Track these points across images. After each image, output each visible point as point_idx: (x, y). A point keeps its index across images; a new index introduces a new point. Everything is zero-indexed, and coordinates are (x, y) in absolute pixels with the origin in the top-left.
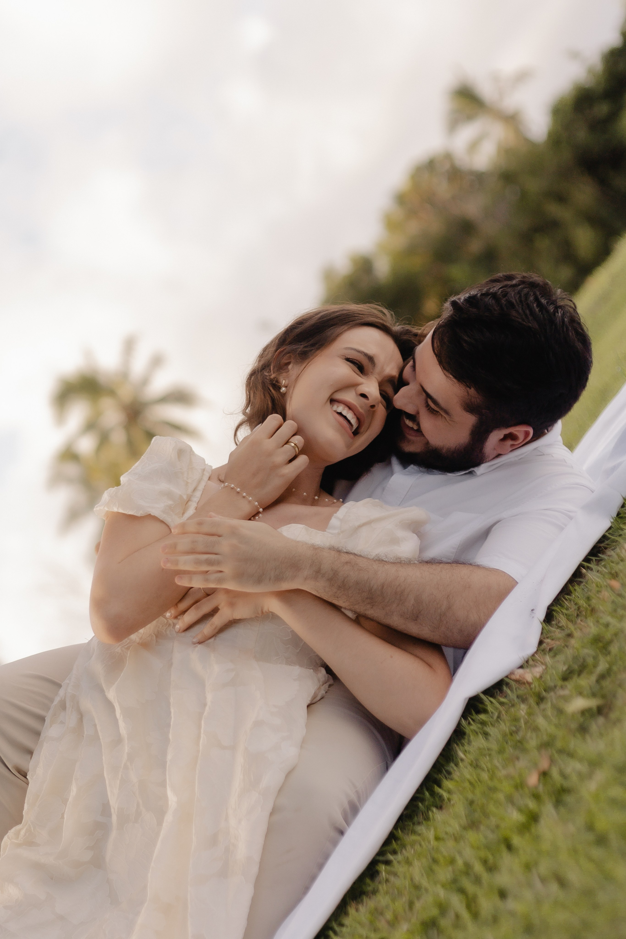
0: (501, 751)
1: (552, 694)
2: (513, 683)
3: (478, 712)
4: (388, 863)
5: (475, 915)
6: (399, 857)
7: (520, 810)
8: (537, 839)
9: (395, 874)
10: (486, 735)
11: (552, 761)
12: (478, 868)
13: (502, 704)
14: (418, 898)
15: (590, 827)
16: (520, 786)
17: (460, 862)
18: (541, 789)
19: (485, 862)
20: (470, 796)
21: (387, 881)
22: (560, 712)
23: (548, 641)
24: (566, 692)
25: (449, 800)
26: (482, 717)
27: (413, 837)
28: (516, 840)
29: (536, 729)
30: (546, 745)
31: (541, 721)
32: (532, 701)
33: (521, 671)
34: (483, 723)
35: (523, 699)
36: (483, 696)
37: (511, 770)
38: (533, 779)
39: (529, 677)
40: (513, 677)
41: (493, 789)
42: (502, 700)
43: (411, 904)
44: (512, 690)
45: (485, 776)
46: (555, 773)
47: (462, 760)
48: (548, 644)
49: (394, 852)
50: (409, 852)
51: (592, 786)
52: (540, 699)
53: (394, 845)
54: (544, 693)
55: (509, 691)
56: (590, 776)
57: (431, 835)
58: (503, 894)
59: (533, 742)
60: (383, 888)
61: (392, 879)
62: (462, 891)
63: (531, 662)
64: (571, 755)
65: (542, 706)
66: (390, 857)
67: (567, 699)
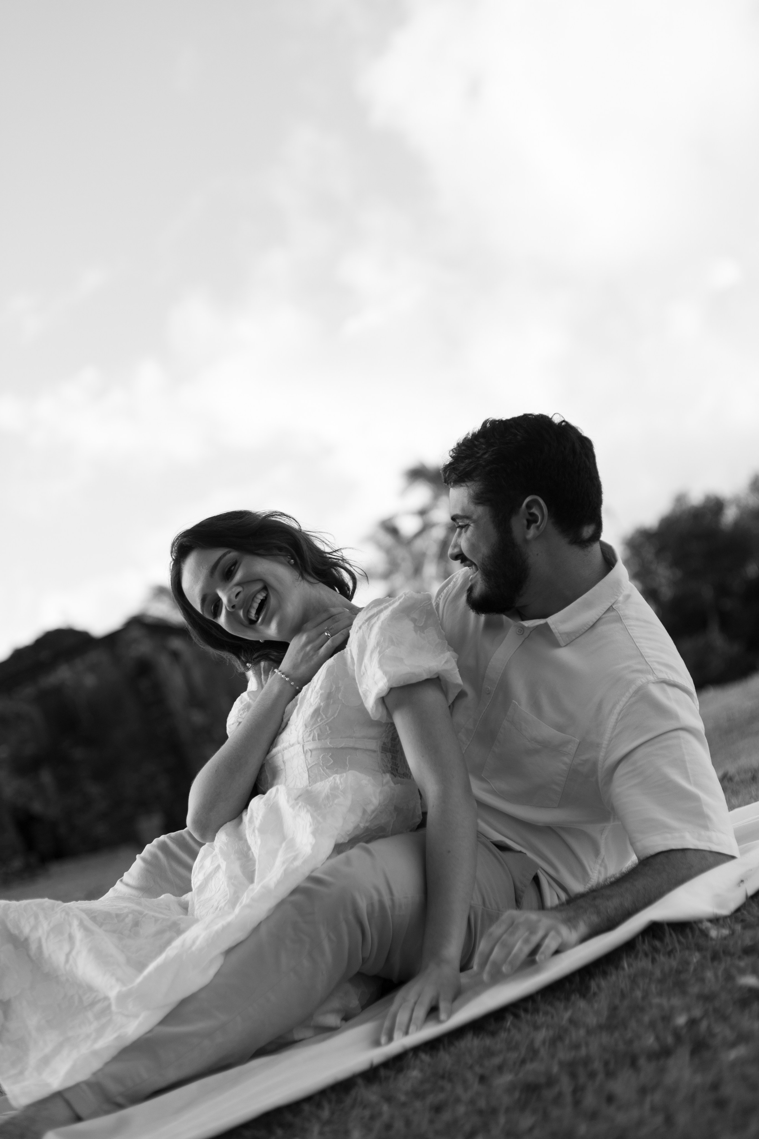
0: (661, 981)
1: (729, 959)
2: (697, 932)
3: (654, 937)
4: (516, 1016)
6: (529, 1017)
7: (657, 1038)
8: (662, 1071)
9: (519, 1030)
10: (654, 960)
11: (706, 1014)
12: (597, 1065)
13: (679, 942)
14: (532, 1060)
15: (715, 1086)
16: (667, 1018)
17: (583, 1052)
18: (684, 1031)
19: (606, 1064)
20: (617, 1001)
21: (509, 1030)
22: (729, 977)
23: (745, 912)
24: (742, 964)
25: (595, 994)
26: (657, 944)
27: (549, 1008)
28: (642, 1061)
29: (702, 980)
30: (705, 998)
31: (709, 974)
32: (709, 955)
33: (709, 924)
34: (655, 950)
35: (699, 948)
36: (666, 927)
37: (664, 1002)
38: (681, 1020)
39: (713, 933)
40: (700, 925)
41: (642, 1010)
42: (682, 940)
43: (523, 1062)
44: (693, 936)
45: (639, 994)
46: (704, 1025)
47: (623, 969)
48: (743, 914)
49: (526, 1010)
50: (540, 1019)
51: (733, 1054)
52: (715, 957)
53: (530, 1005)
54: (721, 954)
55: (690, 936)
56: (733, 1045)
57: (567, 1015)
58: (610, 1099)
59: (694, 989)
60: (503, 1035)
61: (514, 1031)
62: (573, 1076)
63: (721, 922)
64: (724, 1018)
65: (716, 964)
66: (522, 1014)
67: (743, 972)
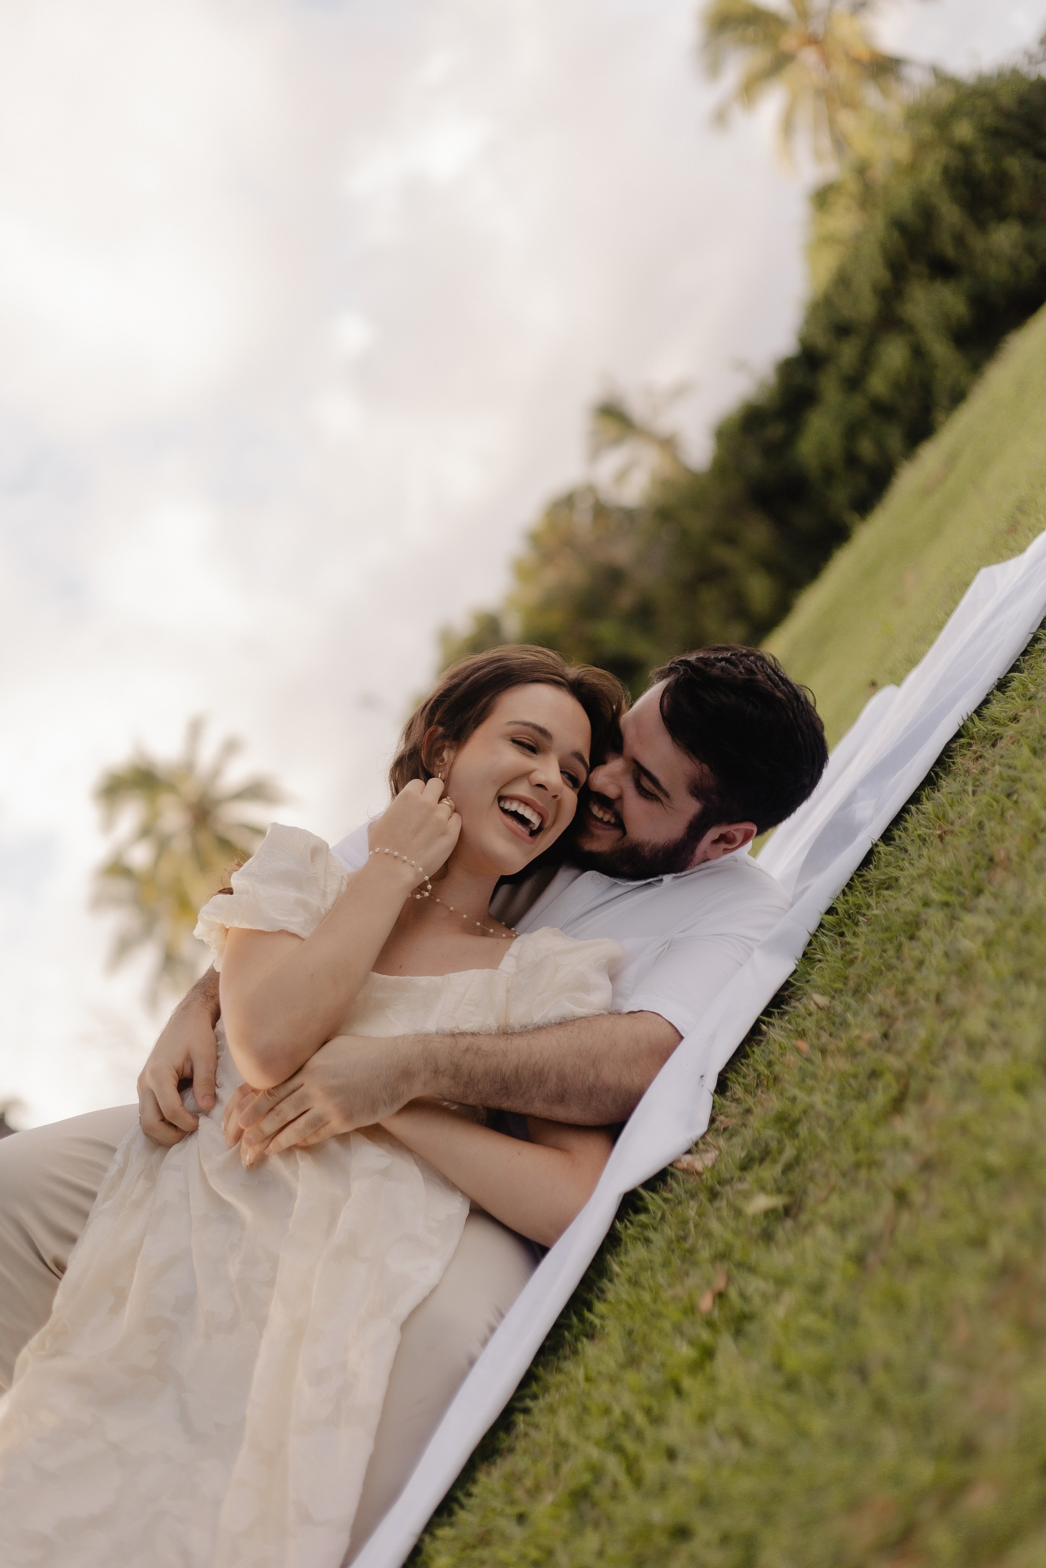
0: (666, 1264)
1: (728, 1188)
2: (679, 1174)
3: (637, 1211)
4: (526, 1411)
5: (637, 1482)
6: (541, 1403)
7: (691, 1343)
8: (712, 1381)
9: (536, 1426)
10: (647, 1241)
11: (730, 1279)
12: (640, 1419)
13: (666, 1200)
14: (566, 1458)
15: (778, 1366)
16: (691, 1310)
17: (617, 1412)
18: (716, 1313)
19: (648, 1411)
20: (629, 1324)
21: (526, 1435)
22: (738, 1212)
23: (722, 1118)
24: (745, 1186)
25: (603, 1327)
26: (643, 1217)
27: (560, 1378)
28: (687, 1383)
29: (708, 1235)
30: (722, 1256)
31: (715, 1226)
32: (703, 1197)
33: (688, 1158)
34: (644, 1226)
35: (693, 1195)
36: (642, 1192)
37: (679, 1290)
38: (706, 1303)
39: (699, 1166)
40: (679, 1165)
41: (658, 1315)
42: (667, 1195)
43: (557, 1467)
44: (678, 1183)
45: (647, 1297)
46: (733, 1294)
47: (618, 1275)
48: (721, 1122)
49: (535, 1397)
50: (552, 1397)
51: (780, 1311)
52: (714, 1195)
53: (534, 1387)
54: (718, 1187)
55: (675, 1185)
56: (777, 1297)
57: (580, 1374)
58: (671, 1455)
59: (705, 1254)
60: (521, 1445)
61: (533, 1433)
62: (619, 1449)
63: (701, 1146)
64: (751, 1269)
65: (717, 1204)
66: (529, 1403)
67: (747, 1195)
